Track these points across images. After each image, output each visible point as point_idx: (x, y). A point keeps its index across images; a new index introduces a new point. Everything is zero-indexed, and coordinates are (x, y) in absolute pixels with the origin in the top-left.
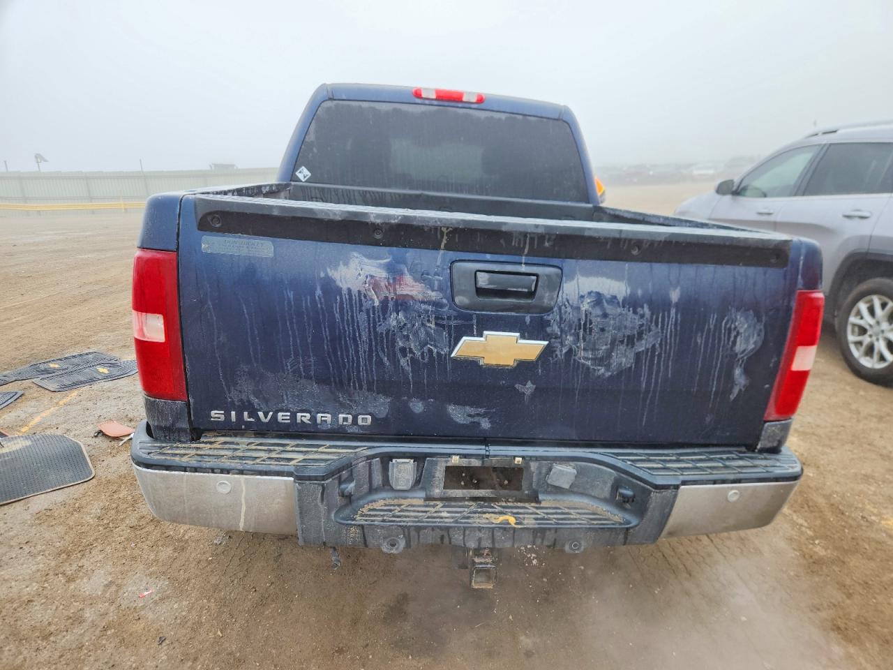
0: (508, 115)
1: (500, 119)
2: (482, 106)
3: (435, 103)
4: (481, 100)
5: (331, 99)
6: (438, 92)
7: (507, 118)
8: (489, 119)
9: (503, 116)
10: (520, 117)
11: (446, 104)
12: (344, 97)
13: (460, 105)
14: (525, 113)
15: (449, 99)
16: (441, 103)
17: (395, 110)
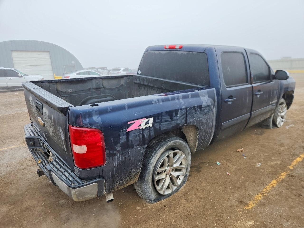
0: (187, 52)
1: (185, 54)
2: (181, 50)
3: (169, 50)
4: (181, 48)
5: (147, 51)
6: (170, 46)
7: (187, 53)
8: (182, 54)
9: (186, 53)
10: (191, 53)
11: (171, 50)
12: (150, 50)
13: (175, 50)
14: (193, 51)
15: (172, 48)
16: (170, 50)
17: (159, 53)
